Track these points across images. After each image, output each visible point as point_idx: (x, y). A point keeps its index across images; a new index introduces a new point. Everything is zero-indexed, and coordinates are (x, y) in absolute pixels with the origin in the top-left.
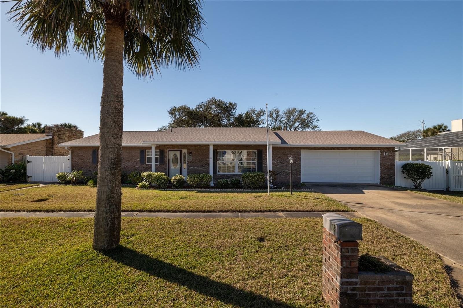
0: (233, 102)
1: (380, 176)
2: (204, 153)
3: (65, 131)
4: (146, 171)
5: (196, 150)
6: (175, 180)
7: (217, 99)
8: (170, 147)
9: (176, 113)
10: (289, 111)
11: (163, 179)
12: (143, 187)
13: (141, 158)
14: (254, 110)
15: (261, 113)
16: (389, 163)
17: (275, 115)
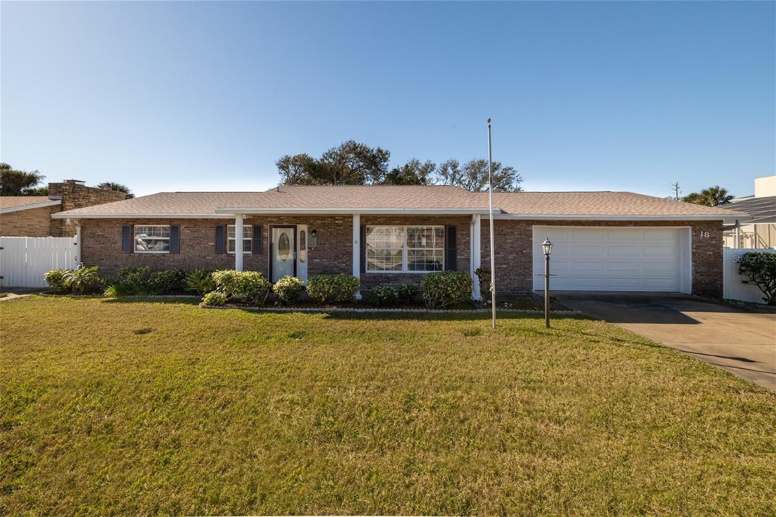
0: (384, 149)
1: (693, 279)
2: (340, 232)
3: (88, 193)
4: (222, 268)
5: (324, 225)
6: (282, 287)
7: (358, 144)
8: (273, 220)
9: (290, 167)
10: (473, 166)
11: (256, 285)
12: (215, 303)
13: (217, 242)
14: (417, 163)
15: (429, 168)
16: (711, 253)
17: (450, 171)
